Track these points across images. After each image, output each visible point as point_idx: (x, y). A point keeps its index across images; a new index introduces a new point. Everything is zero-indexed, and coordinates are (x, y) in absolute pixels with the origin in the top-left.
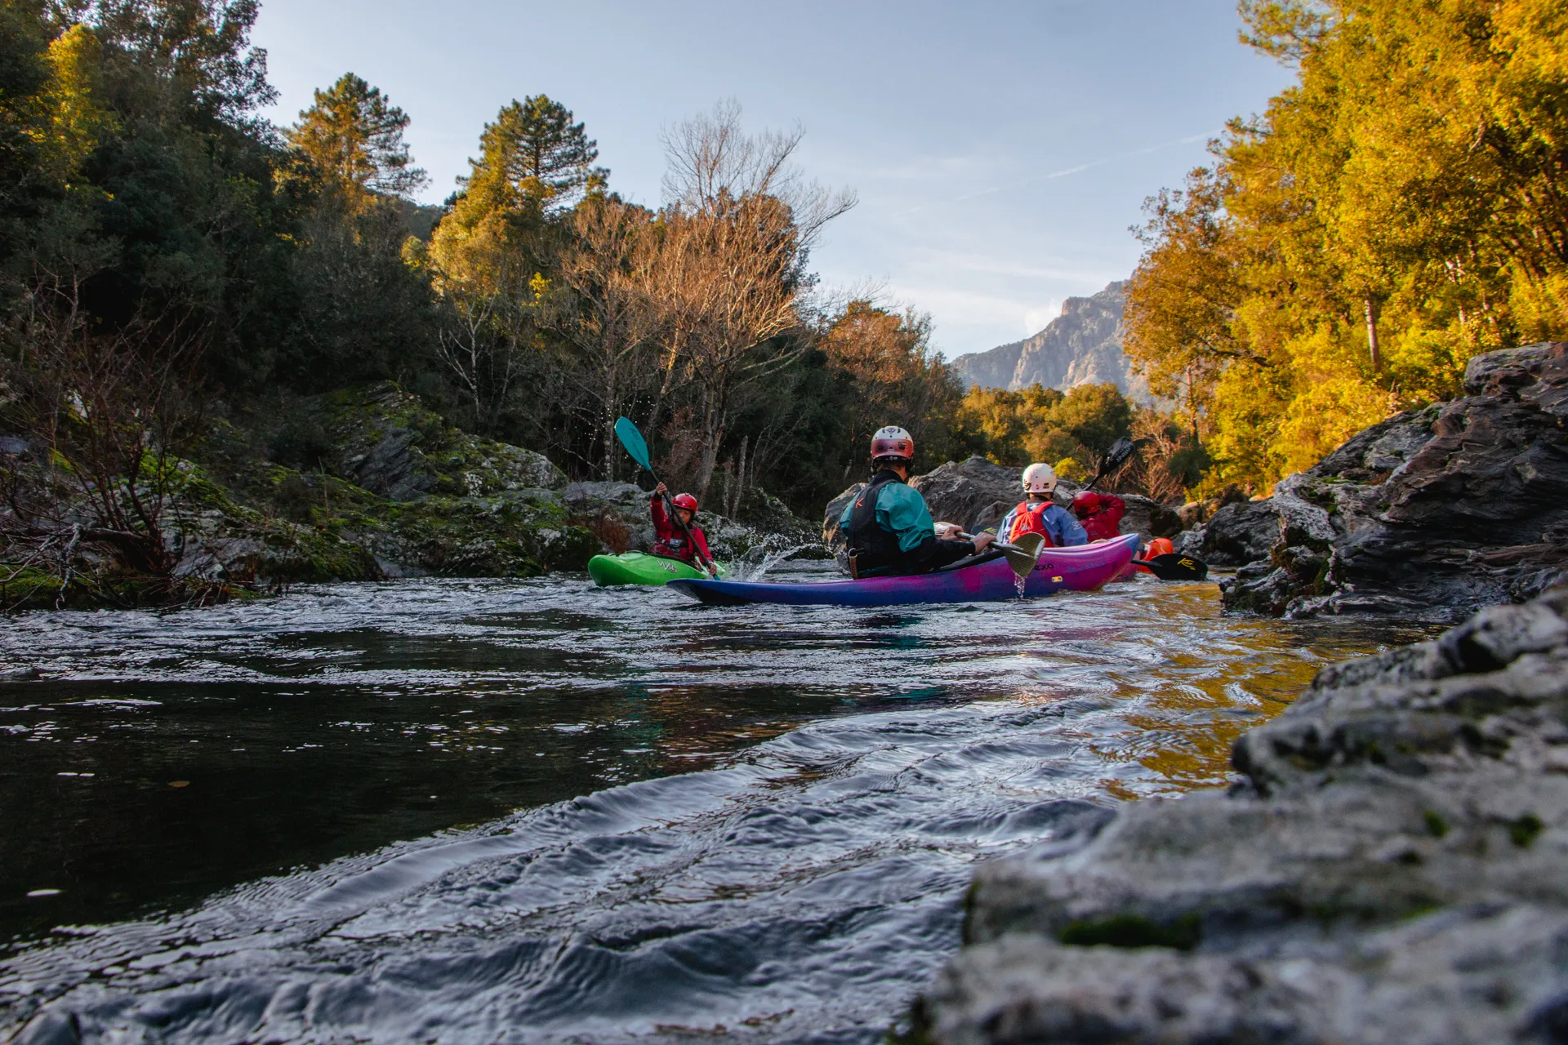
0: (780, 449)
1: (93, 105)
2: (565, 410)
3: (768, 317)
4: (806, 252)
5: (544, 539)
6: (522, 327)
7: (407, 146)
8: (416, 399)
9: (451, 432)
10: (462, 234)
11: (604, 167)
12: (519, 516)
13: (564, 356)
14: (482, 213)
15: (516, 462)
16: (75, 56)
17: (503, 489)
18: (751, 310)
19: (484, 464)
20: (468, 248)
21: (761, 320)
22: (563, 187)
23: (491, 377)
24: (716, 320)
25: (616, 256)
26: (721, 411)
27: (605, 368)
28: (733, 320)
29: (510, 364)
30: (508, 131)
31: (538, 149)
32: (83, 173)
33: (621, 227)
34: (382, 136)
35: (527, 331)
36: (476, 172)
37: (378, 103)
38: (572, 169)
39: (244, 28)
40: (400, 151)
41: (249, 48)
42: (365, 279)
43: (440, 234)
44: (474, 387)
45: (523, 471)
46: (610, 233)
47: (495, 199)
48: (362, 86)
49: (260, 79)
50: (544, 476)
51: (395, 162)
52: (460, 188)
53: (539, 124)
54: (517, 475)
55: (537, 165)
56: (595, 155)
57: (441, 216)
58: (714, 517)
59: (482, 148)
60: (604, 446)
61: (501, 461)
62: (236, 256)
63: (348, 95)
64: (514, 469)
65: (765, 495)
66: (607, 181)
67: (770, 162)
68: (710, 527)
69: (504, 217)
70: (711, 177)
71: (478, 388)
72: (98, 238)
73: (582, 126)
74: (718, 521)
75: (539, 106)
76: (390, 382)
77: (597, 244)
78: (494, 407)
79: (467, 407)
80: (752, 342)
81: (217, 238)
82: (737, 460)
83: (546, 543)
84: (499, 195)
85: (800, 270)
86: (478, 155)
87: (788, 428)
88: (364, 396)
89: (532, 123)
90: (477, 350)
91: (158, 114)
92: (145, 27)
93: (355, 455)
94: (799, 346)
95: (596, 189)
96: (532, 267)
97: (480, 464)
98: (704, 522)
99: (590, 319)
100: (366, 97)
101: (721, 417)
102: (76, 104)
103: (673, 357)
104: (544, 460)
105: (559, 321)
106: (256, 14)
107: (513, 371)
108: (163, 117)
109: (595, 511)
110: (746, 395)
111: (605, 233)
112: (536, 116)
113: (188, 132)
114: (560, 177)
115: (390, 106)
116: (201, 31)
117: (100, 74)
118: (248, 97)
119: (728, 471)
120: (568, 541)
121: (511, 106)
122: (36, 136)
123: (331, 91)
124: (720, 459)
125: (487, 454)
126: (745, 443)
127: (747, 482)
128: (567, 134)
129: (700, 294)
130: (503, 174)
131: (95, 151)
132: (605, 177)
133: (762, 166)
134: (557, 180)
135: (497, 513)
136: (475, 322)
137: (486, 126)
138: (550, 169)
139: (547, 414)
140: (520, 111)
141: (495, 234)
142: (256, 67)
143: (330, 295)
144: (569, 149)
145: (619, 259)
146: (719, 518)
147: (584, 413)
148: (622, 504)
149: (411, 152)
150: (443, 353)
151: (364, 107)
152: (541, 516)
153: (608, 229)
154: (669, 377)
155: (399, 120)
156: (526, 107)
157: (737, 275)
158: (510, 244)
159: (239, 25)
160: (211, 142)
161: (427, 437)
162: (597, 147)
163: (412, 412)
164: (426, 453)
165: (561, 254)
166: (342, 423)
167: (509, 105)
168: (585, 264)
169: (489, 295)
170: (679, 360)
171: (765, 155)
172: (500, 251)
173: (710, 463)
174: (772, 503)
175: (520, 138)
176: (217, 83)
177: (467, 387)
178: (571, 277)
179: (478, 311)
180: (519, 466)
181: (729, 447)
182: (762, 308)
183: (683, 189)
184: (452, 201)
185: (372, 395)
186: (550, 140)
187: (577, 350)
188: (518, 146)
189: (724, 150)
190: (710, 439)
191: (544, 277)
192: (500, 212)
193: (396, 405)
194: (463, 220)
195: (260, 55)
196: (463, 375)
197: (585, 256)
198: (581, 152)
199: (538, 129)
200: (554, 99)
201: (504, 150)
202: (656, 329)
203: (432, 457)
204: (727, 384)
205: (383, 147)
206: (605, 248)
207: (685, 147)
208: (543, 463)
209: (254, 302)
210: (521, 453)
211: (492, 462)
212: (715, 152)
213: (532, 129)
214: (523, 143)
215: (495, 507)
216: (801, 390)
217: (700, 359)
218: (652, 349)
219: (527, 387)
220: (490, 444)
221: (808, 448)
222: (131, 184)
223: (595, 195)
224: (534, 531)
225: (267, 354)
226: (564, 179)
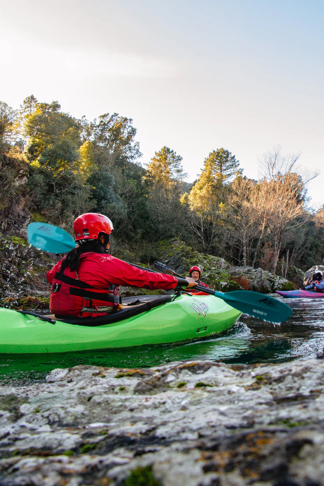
0: (301, 253)
1: (91, 162)
2: (230, 244)
3: (293, 212)
4: (307, 190)
5: (222, 285)
6: (217, 219)
7: (182, 166)
8: (183, 243)
9: (194, 252)
10: (198, 192)
11: (242, 168)
12: (214, 278)
13: (230, 227)
14: (204, 185)
15: (214, 261)
16: (87, 149)
17: (210, 269)
18: (287, 210)
19: (204, 262)
20: (200, 196)
21: (290, 213)
22: (229, 175)
23: (208, 235)
24: (276, 214)
25: (245, 196)
26: (279, 242)
27: (243, 231)
28: (282, 214)
29: (213, 231)
30: (212, 160)
31: (221, 164)
32: (87, 181)
33: (246, 187)
34: (175, 164)
35: (218, 220)
36: (203, 172)
37: (173, 154)
38: (232, 169)
39: (133, 137)
40: (180, 168)
41: (134, 142)
42: (167, 208)
43: (192, 192)
44: (202, 238)
45: (217, 264)
46: (242, 188)
47: (208, 181)
48: (168, 150)
49: (138, 150)
50: (223, 265)
51: (178, 171)
52: (198, 178)
53: (221, 157)
54: (215, 265)
55: (221, 169)
56: (239, 165)
57: (192, 187)
58: (277, 277)
59: (204, 165)
60: (243, 255)
61: (210, 261)
62: (131, 202)
63: (165, 153)
64: (214, 263)
65: (296, 268)
66: (242, 173)
67: (291, 163)
68: (275, 280)
69: (211, 186)
70: (273, 169)
71: (204, 238)
72: (90, 200)
73: (234, 156)
74: (278, 278)
75: (221, 151)
76: (176, 238)
77: (239, 193)
78: (209, 244)
79: (201, 244)
80: (288, 220)
81: (126, 197)
82: (286, 258)
83: (223, 286)
84: (209, 179)
85: (305, 196)
86: (204, 167)
87: (303, 246)
88: (168, 242)
89: (219, 157)
90: (203, 227)
91: (108, 163)
92: (106, 139)
93: (165, 260)
94: (303, 221)
95: (239, 175)
96: (219, 201)
97: (203, 262)
98: (273, 278)
99: (237, 215)
100: (169, 153)
101: (279, 244)
102: (86, 162)
103: (264, 226)
104: (223, 260)
105: (228, 217)
106: (136, 132)
107: (214, 233)
108: (110, 164)
109: (238, 276)
110: (288, 237)
111: (241, 188)
112: (220, 154)
113: (117, 168)
114: (228, 172)
115: (177, 155)
116: (121, 139)
117: (93, 154)
118: (135, 156)
119: (283, 261)
120: (229, 286)
121: (213, 152)
122: (75, 172)
123: (160, 152)
124: (280, 257)
125: (205, 259)
126: (288, 252)
127: (290, 264)
128: (230, 159)
129: (270, 206)
130: (210, 173)
131: (91, 175)
132: (242, 171)
133: (288, 165)
134: (227, 173)
135: (207, 277)
136: (202, 219)
137: (205, 159)
138: (225, 170)
139: (225, 246)
140: (215, 153)
141: (208, 191)
142: (137, 147)
143: (158, 213)
144: (231, 163)
145: (246, 197)
146: (278, 277)
147: (237, 245)
148: (247, 273)
149: (183, 168)
150: (193, 228)
151: (169, 156)
152: (221, 278)
153: (242, 187)
154: (263, 232)
155: (180, 159)
156: (217, 152)
157: (282, 200)
158: (213, 194)
159: (131, 136)
160: (123, 170)
161: (187, 254)
162: (239, 162)
163: (182, 247)
164: (186, 259)
165: (228, 196)
166: (162, 251)
167: (212, 152)
168: (235, 198)
169: (207, 210)
170: (266, 227)
171: (289, 161)
172: (210, 196)
173: (277, 259)
174: (298, 271)
175: (216, 161)
176: (126, 153)
177: (200, 238)
178: (231, 203)
179: (203, 215)
180: (215, 262)
181: (283, 253)
182: (291, 209)
183: (264, 174)
184: (196, 182)
185: (170, 242)
186: (225, 161)
187: (234, 225)
188: (215, 164)
189: (276, 161)
190: (276, 251)
191: (223, 203)
192: (209, 184)
193: (177, 245)
194: (198, 187)
195: (138, 144)
196: (199, 234)
197: (235, 196)
198: (234, 164)
199: (221, 158)
200: (225, 149)
201: (211, 166)
202: (258, 218)
203: (189, 260)
204: (281, 234)
205: (175, 167)
206: (242, 193)
207: (264, 161)
208: (223, 261)
209: (136, 215)
210: (216, 258)
211: (207, 261)
212: (273, 161)
213: (219, 158)
214: (217, 163)
215: (207, 276)
216: (307, 234)
217: (272, 227)
218: (257, 224)
219: (219, 238)
220: (207, 256)
221: (310, 252)
222: (101, 184)
223: (239, 177)
224: (219, 283)
225: (139, 231)
226: (230, 173)
